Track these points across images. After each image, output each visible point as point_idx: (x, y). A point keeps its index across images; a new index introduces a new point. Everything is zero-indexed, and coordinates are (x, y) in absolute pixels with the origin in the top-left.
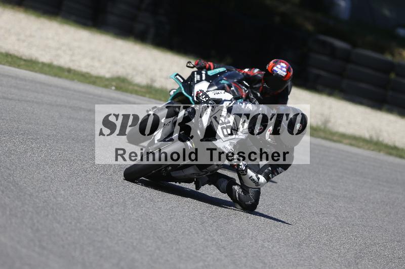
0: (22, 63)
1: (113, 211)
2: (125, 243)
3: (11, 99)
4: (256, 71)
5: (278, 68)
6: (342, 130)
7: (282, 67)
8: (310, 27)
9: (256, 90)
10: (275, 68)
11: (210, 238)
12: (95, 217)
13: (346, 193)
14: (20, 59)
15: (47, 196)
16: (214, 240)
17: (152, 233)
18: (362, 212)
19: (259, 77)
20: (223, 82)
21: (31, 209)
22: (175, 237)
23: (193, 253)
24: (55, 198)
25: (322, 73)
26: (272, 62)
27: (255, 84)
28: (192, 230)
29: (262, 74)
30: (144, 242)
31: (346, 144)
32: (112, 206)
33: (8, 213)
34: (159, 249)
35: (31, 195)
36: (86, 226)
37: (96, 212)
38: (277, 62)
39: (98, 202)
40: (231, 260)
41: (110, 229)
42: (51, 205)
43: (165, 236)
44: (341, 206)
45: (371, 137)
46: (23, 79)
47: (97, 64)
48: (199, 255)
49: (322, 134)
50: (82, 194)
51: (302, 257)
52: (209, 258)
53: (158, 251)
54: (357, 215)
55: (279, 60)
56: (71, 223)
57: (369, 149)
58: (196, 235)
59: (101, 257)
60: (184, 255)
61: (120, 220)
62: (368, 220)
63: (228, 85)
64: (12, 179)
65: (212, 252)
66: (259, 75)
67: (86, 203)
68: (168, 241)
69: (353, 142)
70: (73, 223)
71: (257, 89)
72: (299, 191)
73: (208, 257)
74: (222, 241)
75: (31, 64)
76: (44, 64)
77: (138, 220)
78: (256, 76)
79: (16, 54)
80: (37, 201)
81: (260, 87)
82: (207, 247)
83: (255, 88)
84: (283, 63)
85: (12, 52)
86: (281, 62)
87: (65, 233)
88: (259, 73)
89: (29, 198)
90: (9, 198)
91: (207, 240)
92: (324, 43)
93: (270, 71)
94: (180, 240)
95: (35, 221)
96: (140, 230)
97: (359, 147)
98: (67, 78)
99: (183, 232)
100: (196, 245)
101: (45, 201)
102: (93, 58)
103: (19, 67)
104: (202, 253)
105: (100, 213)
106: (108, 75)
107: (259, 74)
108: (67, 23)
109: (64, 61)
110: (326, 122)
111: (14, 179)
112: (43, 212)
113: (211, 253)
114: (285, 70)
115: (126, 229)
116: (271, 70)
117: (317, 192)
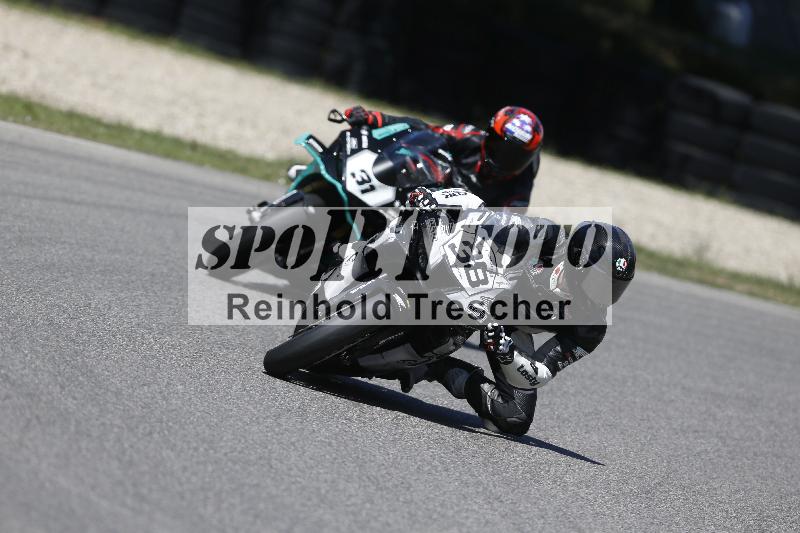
0: (101, 130)
1: (279, 425)
2: (303, 488)
3: (79, 203)
4: (468, 129)
5: (514, 124)
6: (732, 264)
7: (523, 123)
8: (670, 60)
9: (468, 169)
10: (509, 126)
11: (472, 480)
12: (244, 437)
13: (742, 390)
14: (97, 122)
15: (149, 395)
16: (479, 483)
17: (357, 469)
18: (772, 428)
19: (474, 142)
20: (403, 151)
21: (118, 422)
22: (403, 478)
23: (439, 509)
24: (164, 398)
25: (696, 152)
26: (502, 112)
27: (467, 157)
28: (436, 463)
29: (481, 136)
30: (341, 487)
31: (741, 292)
32: (278, 416)
33: (72, 428)
34: (372, 503)
35: (118, 393)
36: (226, 454)
37: (247, 427)
38: (512, 112)
39: (250, 407)
40: (514, 524)
41: (274, 462)
42: (157, 413)
43: (383, 476)
44: (732, 417)
45: (791, 279)
46: (104, 163)
47: (249, 133)
48: (450, 513)
49: (693, 273)
50: (218, 393)
51: (655, 518)
52: (471, 520)
53: (368, 505)
54: (763, 435)
55: (517, 109)
56: (196, 449)
57: (785, 302)
58: (444, 473)
59: (256, 516)
60: (420, 513)
61: (293, 444)
62: (785, 445)
63: (411, 158)
64: (80, 360)
65: (476, 507)
66: (475, 139)
67: (225, 410)
68: (389, 484)
69: (756, 289)
70: (201, 449)
71: (471, 167)
72: (649, 386)
73: (467, 518)
74: (495, 486)
75: (119, 133)
76: (144, 134)
77: (330, 444)
78: (468, 140)
79: (89, 112)
80: (131, 405)
81: (476, 163)
82: (465, 498)
83: (467, 164)
84: (525, 114)
85: (81, 109)
86: (519, 113)
87: (185, 469)
88: (474, 133)
89: (115, 400)
90: (75, 398)
91: (467, 485)
92: (700, 94)
93: (499, 132)
94: (412, 482)
95: (126, 445)
96: (333, 463)
97: (766, 298)
98: (189, 160)
99: (418, 468)
100: (445, 493)
101: (146, 406)
102: (241, 122)
103: (95, 138)
104: (456, 508)
105: (255, 429)
106: (270, 156)
107: (474, 135)
108: (190, 51)
109: (184, 127)
110: (702, 249)
111: (83, 361)
112: (141, 427)
113: (474, 510)
114: (529, 128)
115: (306, 462)
116: (502, 130)
117: (683, 388)
